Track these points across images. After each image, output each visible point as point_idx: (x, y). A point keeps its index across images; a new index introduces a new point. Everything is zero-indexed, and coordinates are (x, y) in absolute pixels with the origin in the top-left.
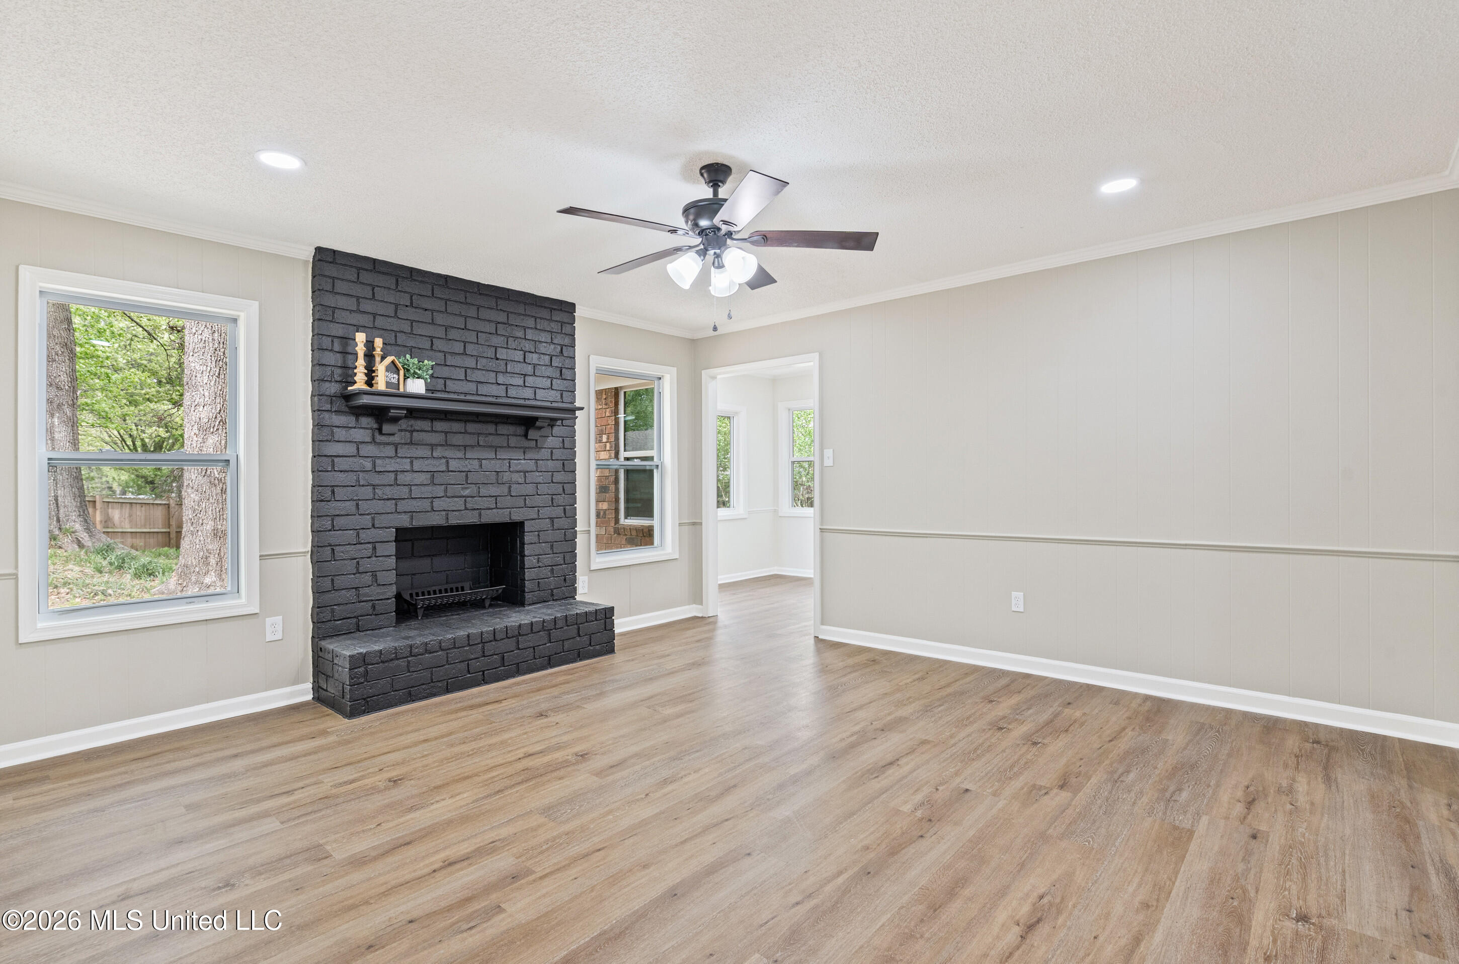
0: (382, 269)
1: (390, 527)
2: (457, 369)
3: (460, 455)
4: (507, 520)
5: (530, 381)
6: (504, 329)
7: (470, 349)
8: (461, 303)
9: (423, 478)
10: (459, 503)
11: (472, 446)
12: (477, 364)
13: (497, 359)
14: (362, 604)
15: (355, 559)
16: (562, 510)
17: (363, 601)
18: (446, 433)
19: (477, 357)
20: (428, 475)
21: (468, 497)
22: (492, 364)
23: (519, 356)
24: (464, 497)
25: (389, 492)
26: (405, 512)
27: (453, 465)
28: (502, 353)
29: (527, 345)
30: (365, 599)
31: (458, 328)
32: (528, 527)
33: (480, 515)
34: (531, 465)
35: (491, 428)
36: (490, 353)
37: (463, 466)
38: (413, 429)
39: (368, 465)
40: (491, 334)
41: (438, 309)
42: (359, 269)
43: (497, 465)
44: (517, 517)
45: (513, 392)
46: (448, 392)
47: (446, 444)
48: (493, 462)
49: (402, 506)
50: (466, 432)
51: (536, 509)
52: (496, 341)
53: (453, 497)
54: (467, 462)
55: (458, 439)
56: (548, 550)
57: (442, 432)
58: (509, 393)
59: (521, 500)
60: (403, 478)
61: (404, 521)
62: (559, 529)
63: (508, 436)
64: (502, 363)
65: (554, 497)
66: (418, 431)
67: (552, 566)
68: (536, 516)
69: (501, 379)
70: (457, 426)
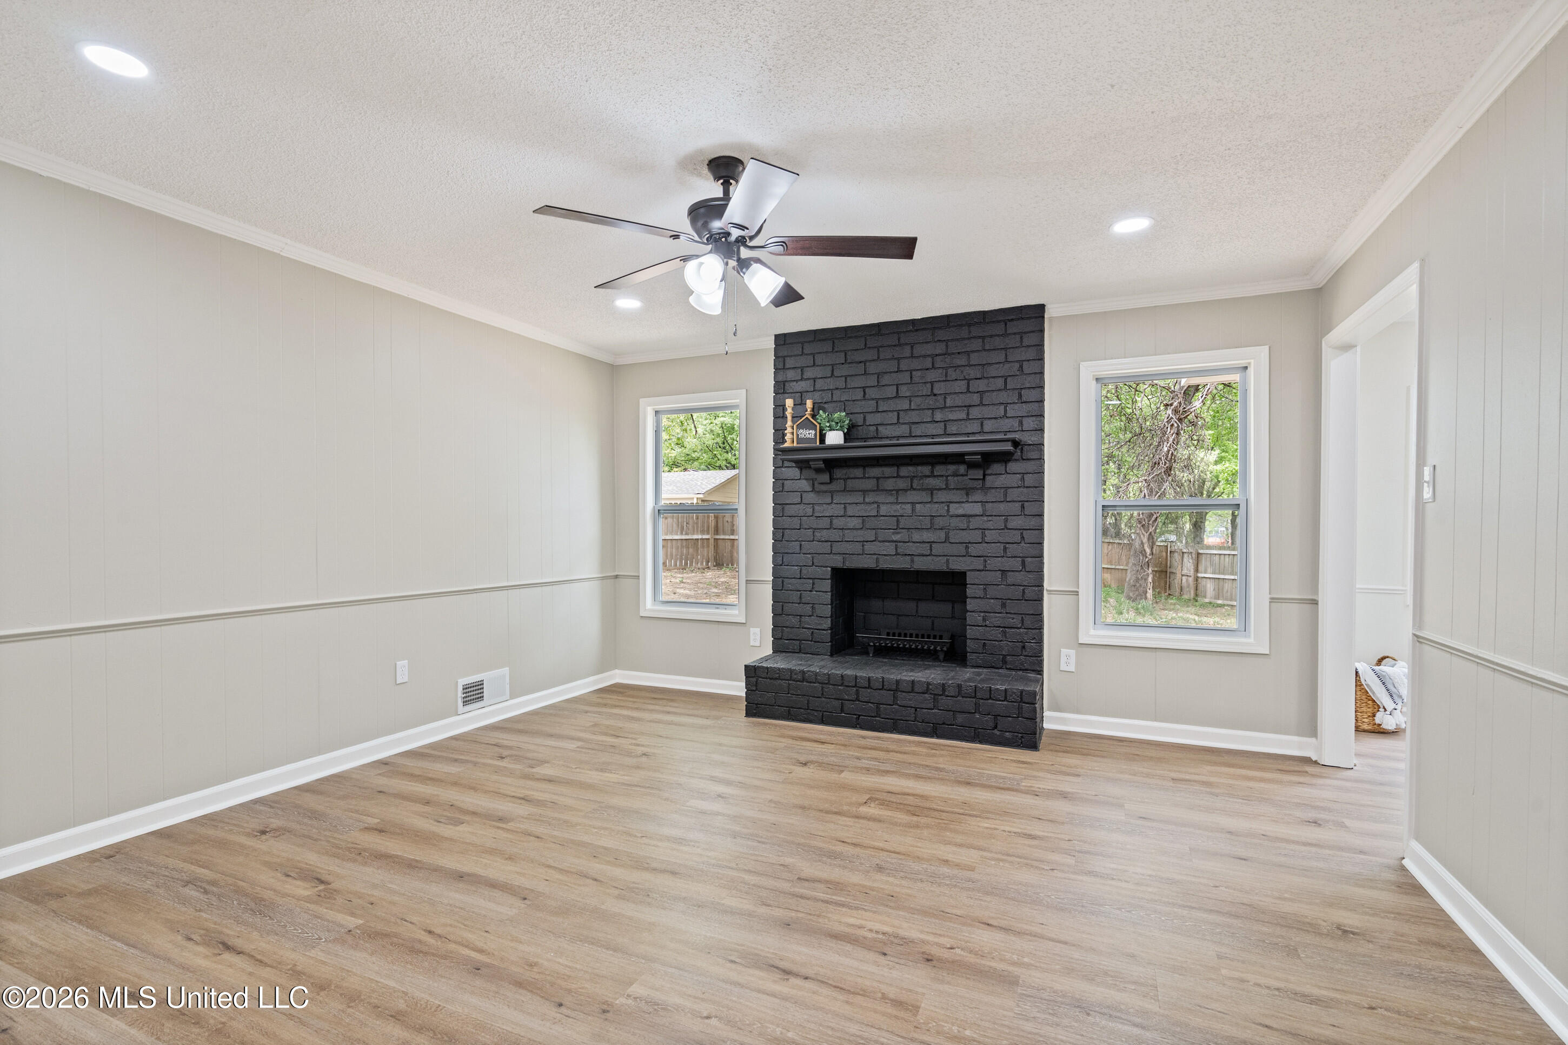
0: (822, 337)
1: (827, 567)
2: (889, 413)
3: (892, 499)
4: (945, 568)
5: (975, 412)
6: (942, 361)
7: (904, 391)
8: (895, 346)
9: (855, 522)
10: (890, 549)
11: (906, 490)
12: (910, 404)
13: (935, 395)
14: (804, 630)
15: (800, 591)
16: (1020, 562)
17: (805, 628)
18: (878, 479)
19: (910, 398)
20: (860, 520)
21: (900, 542)
22: (931, 402)
23: (961, 386)
24: (895, 542)
25: (825, 534)
26: (839, 554)
27: (884, 510)
28: (939, 389)
29: (972, 372)
30: (806, 626)
31: (891, 372)
32: (970, 578)
33: (912, 561)
34: (977, 509)
35: (926, 470)
36: (926, 390)
37: (895, 511)
38: (847, 477)
39: (809, 511)
40: (927, 369)
41: (870, 358)
42: (802, 343)
43: (935, 509)
44: (957, 565)
45: (953, 429)
46: (881, 438)
47: (878, 489)
48: (928, 505)
49: (837, 548)
50: (898, 476)
51: (982, 559)
52: (932, 376)
53: (884, 541)
54: (898, 507)
55: (890, 484)
56: (998, 609)
57: (874, 478)
58: (948, 429)
59: (962, 547)
60: (838, 523)
61: (838, 562)
62: (1014, 585)
63: (947, 476)
64: (940, 398)
65: (1007, 546)
66: (851, 478)
67: (1004, 627)
68: (981, 567)
69: (938, 416)
70: (888, 471)
